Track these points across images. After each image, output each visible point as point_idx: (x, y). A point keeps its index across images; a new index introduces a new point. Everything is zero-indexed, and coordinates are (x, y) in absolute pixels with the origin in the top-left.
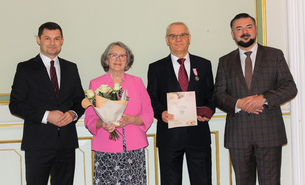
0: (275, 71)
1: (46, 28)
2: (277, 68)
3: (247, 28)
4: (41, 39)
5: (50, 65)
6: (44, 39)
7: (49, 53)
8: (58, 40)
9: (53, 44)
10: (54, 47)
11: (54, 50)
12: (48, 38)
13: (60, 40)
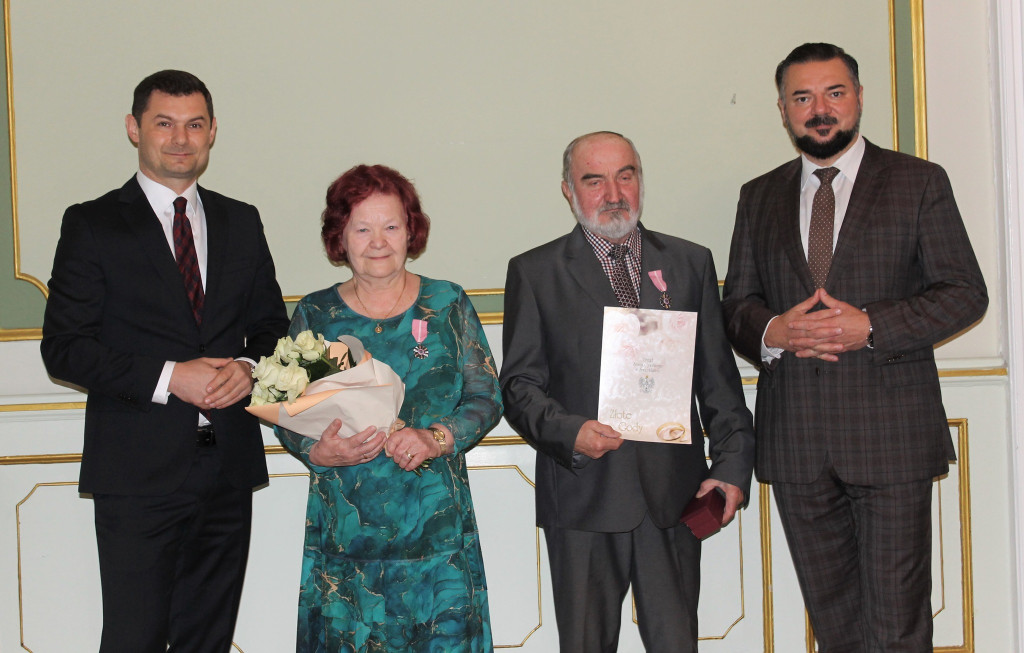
0: (910, 238)
1: (159, 87)
2: (918, 227)
3: (826, 97)
4: (143, 125)
5: (171, 210)
6: (152, 126)
7: (167, 171)
8: (198, 129)
9: (181, 140)
10: (187, 150)
11: (186, 161)
12: (165, 120)
13: (206, 128)
